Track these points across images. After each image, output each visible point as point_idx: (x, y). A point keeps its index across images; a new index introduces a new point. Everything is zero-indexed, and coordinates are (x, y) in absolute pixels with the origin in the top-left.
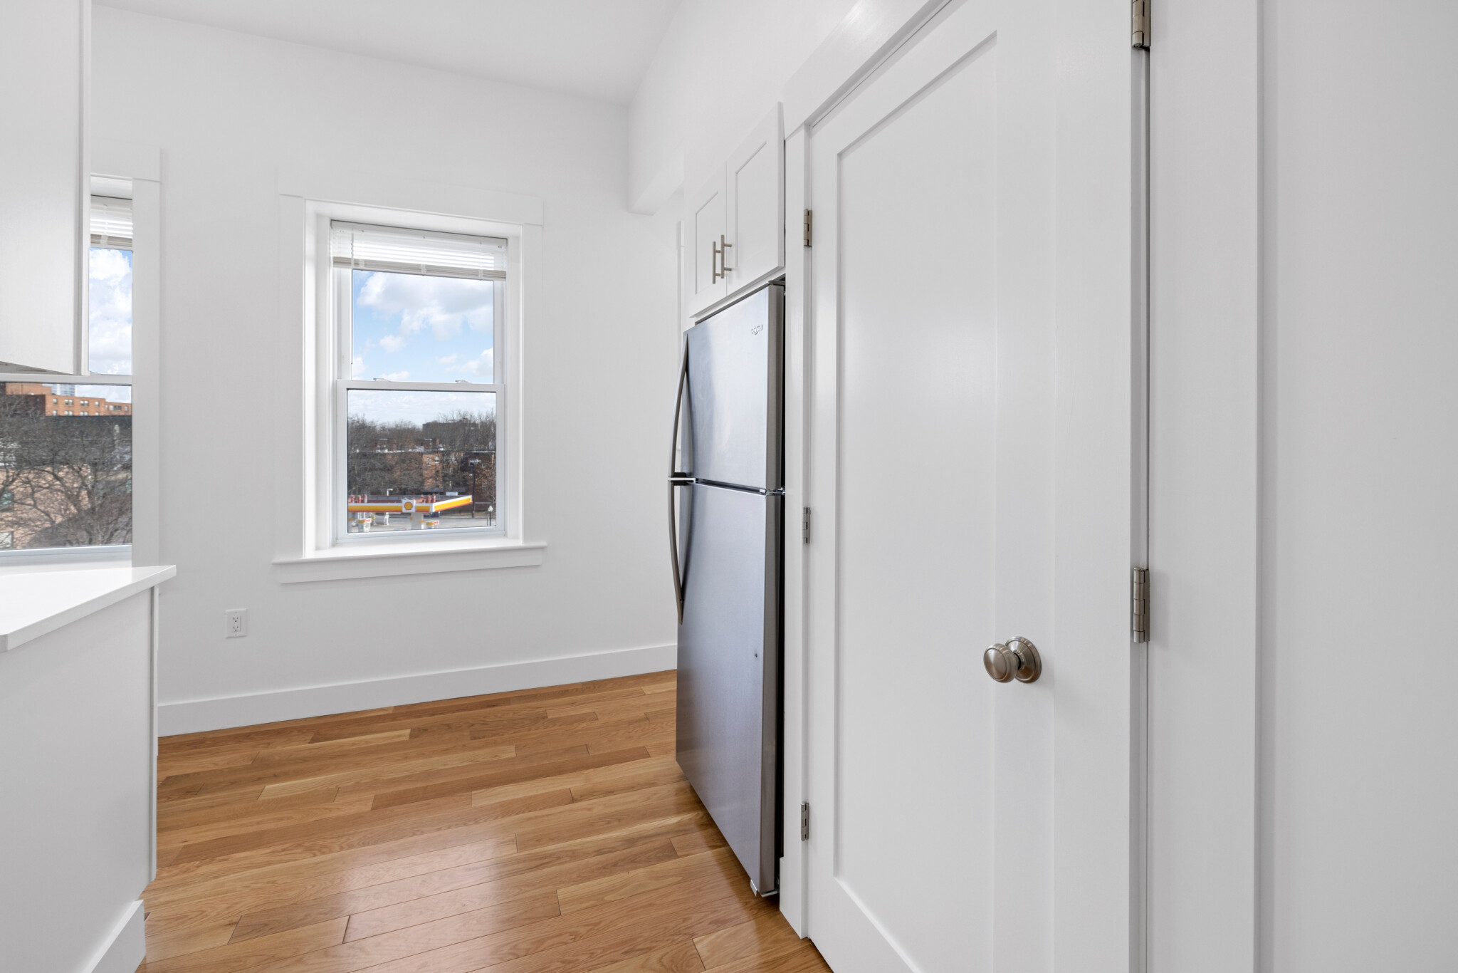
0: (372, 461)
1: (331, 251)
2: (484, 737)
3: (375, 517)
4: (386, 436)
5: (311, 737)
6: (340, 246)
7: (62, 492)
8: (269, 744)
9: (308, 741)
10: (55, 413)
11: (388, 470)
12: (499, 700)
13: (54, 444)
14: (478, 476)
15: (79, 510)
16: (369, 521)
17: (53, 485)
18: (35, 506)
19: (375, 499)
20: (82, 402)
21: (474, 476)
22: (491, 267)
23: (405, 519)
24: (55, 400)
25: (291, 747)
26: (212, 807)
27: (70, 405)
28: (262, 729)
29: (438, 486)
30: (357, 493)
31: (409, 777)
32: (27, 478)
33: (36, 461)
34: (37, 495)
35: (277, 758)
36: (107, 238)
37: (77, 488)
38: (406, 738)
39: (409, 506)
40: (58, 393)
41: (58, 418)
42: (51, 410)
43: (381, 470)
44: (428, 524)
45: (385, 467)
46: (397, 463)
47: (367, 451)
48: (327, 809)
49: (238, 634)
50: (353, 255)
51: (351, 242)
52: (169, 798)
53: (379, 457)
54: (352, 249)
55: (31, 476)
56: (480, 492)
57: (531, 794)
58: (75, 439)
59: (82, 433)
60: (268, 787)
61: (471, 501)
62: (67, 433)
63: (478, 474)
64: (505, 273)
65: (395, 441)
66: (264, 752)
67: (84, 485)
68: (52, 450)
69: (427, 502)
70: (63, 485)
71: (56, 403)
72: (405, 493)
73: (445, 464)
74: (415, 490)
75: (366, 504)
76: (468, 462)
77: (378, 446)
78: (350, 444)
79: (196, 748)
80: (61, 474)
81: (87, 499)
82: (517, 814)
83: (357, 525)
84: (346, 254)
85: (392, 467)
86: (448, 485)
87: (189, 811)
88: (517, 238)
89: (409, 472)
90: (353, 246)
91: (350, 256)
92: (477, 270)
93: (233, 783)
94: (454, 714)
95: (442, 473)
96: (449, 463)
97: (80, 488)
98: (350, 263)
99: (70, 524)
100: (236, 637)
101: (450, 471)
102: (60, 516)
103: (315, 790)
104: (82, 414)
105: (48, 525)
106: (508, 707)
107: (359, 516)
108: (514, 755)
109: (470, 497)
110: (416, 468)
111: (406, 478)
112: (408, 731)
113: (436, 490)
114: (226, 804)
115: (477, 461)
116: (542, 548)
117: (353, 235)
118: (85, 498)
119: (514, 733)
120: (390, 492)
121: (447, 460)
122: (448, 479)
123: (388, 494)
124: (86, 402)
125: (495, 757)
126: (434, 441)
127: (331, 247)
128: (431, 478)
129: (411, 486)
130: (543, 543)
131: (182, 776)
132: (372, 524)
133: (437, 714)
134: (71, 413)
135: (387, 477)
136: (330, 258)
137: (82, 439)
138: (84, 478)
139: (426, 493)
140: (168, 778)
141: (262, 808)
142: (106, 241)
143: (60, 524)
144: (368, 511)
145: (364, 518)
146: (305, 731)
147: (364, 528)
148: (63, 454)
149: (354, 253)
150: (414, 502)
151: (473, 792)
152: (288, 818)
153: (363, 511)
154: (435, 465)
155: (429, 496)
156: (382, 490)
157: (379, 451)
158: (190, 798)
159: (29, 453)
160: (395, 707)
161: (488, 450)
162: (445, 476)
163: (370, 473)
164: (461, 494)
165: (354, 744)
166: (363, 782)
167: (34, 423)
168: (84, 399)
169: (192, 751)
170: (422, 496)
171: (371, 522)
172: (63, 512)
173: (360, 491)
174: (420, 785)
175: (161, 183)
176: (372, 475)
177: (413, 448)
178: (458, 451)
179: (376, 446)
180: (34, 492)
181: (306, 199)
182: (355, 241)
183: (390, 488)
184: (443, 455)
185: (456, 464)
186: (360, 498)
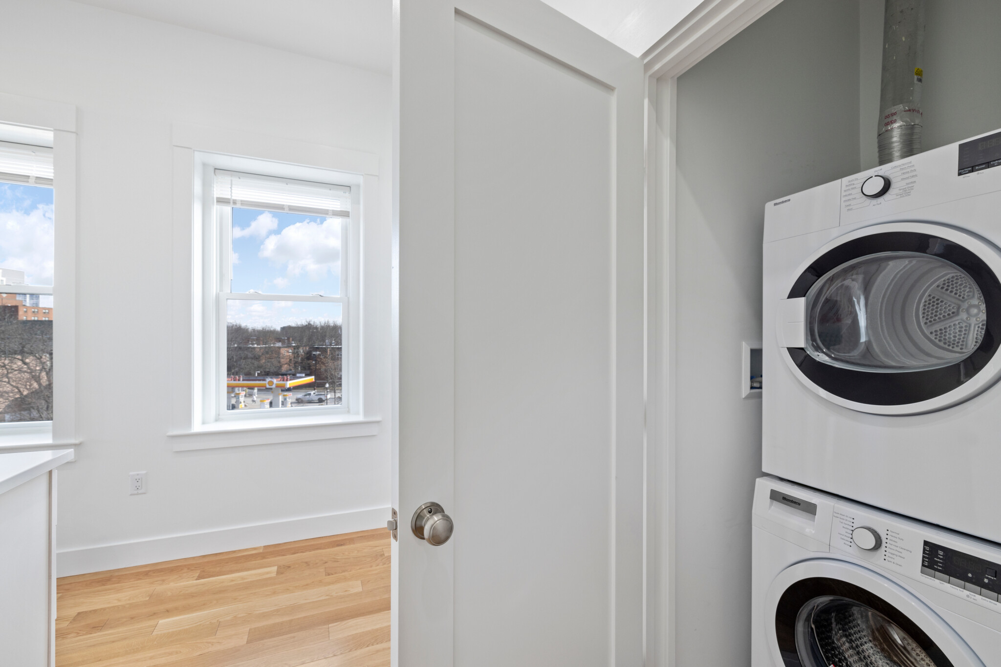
0: (246, 352)
1: (215, 193)
2: (336, 573)
3: (247, 390)
4: (255, 336)
5: (197, 575)
6: (221, 188)
7: (28, 373)
8: (163, 581)
9: (196, 578)
10: (25, 318)
11: (257, 358)
12: (345, 539)
13: (23, 339)
14: (319, 363)
15: (40, 384)
16: (243, 393)
17: (22, 368)
18: (9, 383)
19: (248, 378)
20: (44, 311)
21: (316, 363)
22: (338, 208)
23: (268, 392)
24: (25, 309)
25: (182, 584)
26: (113, 642)
27: (36, 313)
28: (159, 567)
29: (291, 370)
30: (235, 374)
31: (277, 611)
32: (3, 363)
33: (10, 351)
34: (10, 375)
35: (169, 594)
36: (35, 178)
37: (39, 370)
38: (274, 575)
39: (271, 383)
40: (28, 304)
41: (25, 322)
42: (22, 316)
43: (252, 358)
44: (284, 395)
45: (255, 356)
46: (263, 354)
47: (241, 345)
48: (210, 643)
49: (140, 492)
50: (232, 196)
51: (230, 186)
52: (78, 633)
53: (250, 350)
54: (231, 191)
55: (7, 362)
56: (319, 373)
57: (378, 626)
58: (38, 337)
59: (42, 333)
60: (161, 621)
61: (314, 380)
62: (32, 332)
63: (319, 361)
64: (349, 212)
65: (261, 339)
66: (159, 588)
67: (43, 369)
68: (21, 344)
69: (283, 381)
70: (29, 368)
71: (26, 312)
72: (268, 374)
73: (296, 355)
74: (275, 372)
75: (241, 382)
76: (311, 354)
77: (250, 342)
78: (229, 341)
79: (104, 585)
80: (27, 361)
81: (46, 378)
82: (368, 646)
83: (235, 396)
84: (227, 195)
85: (260, 356)
86: (298, 369)
87: (94, 646)
88: (358, 186)
89: (271, 360)
90: (231, 189)
91: (229, 197)
92: (328, 210)
93: (132, 618)
94: (311, 552)
95: (294, 361)
96: (298, 354)
97: (41, 370)
98: (230, 202)
99: (33, 396)
100: (138, 494)
101: (299, 359)
102: (26, 390)
103: (200, 625)
104: (44, 319)
105: (18, 396)
106: (352, 546)
107: (236, 390)
108: (360, 589)
109: (313, 377)
110: (276, 358)
111: (269, 364)
112: (275, 568)
113: (290, 372)
114: (125, 639)
115: (318, 353)
116: (378, 422)
117: (231, 180)
118: (44, 378)
119: (360, 569)
120: (258, 373)
121: (297, 352)
122: (298, 365)
123: (256, 375)
124: (47, 311)
125: (346, 591)
126: (288, 339)
127: (215, 189)
128: (286, 364)
129: (273, 369)
130: (378, 419)
131: (90, 611)
132: (245, 396)
133: (297, 553)
134: (36, 319)
135: (256, 363)
136: (213, 198)
137: (42, 336)
138: (43, 363)
139: (283, 375)
140: (79, 614)
141: (155, 643)
142: (34, 180)
143: (26, 396)
144: (242, 387)
145: (240, 392)
146: (193, 568)
147: (240, 398)
148: (29, 347)
149: (232, 195)
150: (275, 381)
151: (330, 625)
152: (177, 653)
153: (239, 387)
154: (289, 355)
155: (285, 377)
156: (252, 372)
157: (251, 346)
158: (96, 633)
159: (5, 346)
160: (265, 547)
161: (326, 345)
162: (296, 363)
163: (244, 361)
164: (307, 375)
165: (232, 581)
166: (240, 616)
167: (9, 325)
168: (45, 309)
169: (100, 588)
170: (280, 376)
171: (244, 394)
172: (28, 387)
173: (237, 373)
174: (286, 619)
175: (77, 134)
176: (246, 362)
177: (274, 344)
178: (305, 346)
179: (248, 342)
180: (8, 373)
181: (194, 151)
182: (233, 186)
183: (258, 371)
184: (295, 349)
185: (304, 355)
186: (237, 378)
